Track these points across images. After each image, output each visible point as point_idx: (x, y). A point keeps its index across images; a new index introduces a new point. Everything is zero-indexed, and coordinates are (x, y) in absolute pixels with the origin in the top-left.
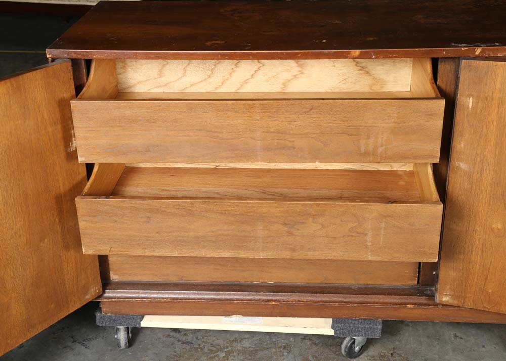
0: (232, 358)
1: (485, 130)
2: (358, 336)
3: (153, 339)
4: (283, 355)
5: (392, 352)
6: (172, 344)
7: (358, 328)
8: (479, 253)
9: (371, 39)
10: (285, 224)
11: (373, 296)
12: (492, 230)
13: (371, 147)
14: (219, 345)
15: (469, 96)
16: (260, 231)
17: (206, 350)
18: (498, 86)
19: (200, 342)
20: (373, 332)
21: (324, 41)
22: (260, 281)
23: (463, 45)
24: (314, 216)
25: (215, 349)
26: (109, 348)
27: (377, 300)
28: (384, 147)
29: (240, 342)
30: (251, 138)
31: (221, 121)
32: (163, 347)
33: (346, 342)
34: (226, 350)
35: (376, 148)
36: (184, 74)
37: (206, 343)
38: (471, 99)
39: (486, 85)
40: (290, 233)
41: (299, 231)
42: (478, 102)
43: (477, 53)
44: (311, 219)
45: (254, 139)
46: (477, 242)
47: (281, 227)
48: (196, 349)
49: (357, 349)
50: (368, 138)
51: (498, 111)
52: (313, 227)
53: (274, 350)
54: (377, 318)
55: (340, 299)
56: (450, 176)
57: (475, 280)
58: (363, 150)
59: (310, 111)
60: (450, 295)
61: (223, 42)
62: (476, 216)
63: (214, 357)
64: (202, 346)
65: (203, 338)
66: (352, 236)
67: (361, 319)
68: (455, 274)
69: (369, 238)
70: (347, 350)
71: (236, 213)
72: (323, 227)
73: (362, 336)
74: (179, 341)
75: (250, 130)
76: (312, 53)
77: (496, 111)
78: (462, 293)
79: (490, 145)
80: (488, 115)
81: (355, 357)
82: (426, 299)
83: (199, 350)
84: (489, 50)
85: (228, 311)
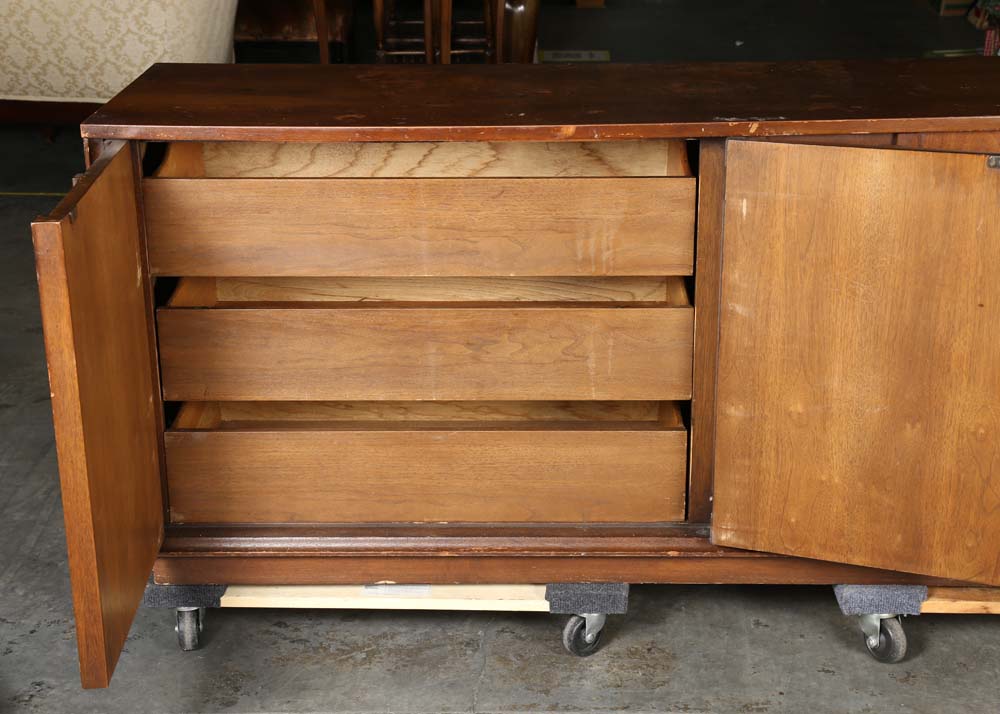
0: (378, 660)
1: (768, 251)
2: (590, 612)
4: (465, 654)
5: (649, 647)
6: (275, 643)
7: (590, 596)
8: (773, 454)
9: (596, 112)
10: (469, 344)
11: (613, 539)
12: (790, 415)
13: (592, 250)
14: (355, 643)
15: (742, 197)
16: (432, 355)
17: (332, 650)
18: (782, 180)
19: (321, 639)
20: (614, 602)
21: (522, 114)
22: (426, 520)
23: (732, 119)
24: (511, 331)
25: (347, 648)
26: (164, 651)
27: (618, 545)
28: (611, 251)
29: (392, 638)
30: (413, 236)
31: (368, 210)
33: (571, 625)
34: (366, 649)
35: (599, 251)
36: (312, 161)
37: (333, 640)
38: (745, 201)
39: (765, 178)
40: (476, 359)
41: (489, 356)
42: (755, 207)
43: (752, 131)
44: (506, 336)
45: (419, 239)
46: (768, 437)
47: (464, 348)
48: (316, 650)
49: (589, 637)
50: (588, 236)
51: (785, 221)
52: (508, 349)
53: (449, 648)
54: (621, 581)
55: (558, 545)
56: (722, 326)
57: (770, 502)
58: (580, 257)
59: (500, 195)
60: (732, 530)
61: (363, 116)
62: (763, 392)
63: (347, 659)
64: (325, 644)
65: (327, 633)
66: (567, 361)
67: (595, 583)
68: (738, 492)
69: (591, 364)
70: (572, 639)
71: (396, 328)
72: (524, 348)
73: (596, 611)
74: (285, 639)
75: (411, 224)
76: (503, 130)
77: (782, 220)
78: (750, 525)
79: (778, 275)
80: (772, 226)
81: (587, 654)
82: (698, 541)
83: (321, 650)
84: (768, 126)
85: (371, 575)
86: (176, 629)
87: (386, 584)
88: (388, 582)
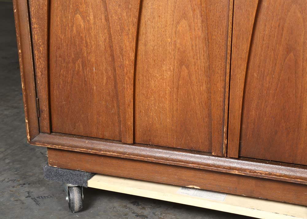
3: (108, 207)
6: (126, 215)
32: (114, 216)
85: (184, 180)
86: (67, 198)
87: (193, 188)
88: (196, 187)
